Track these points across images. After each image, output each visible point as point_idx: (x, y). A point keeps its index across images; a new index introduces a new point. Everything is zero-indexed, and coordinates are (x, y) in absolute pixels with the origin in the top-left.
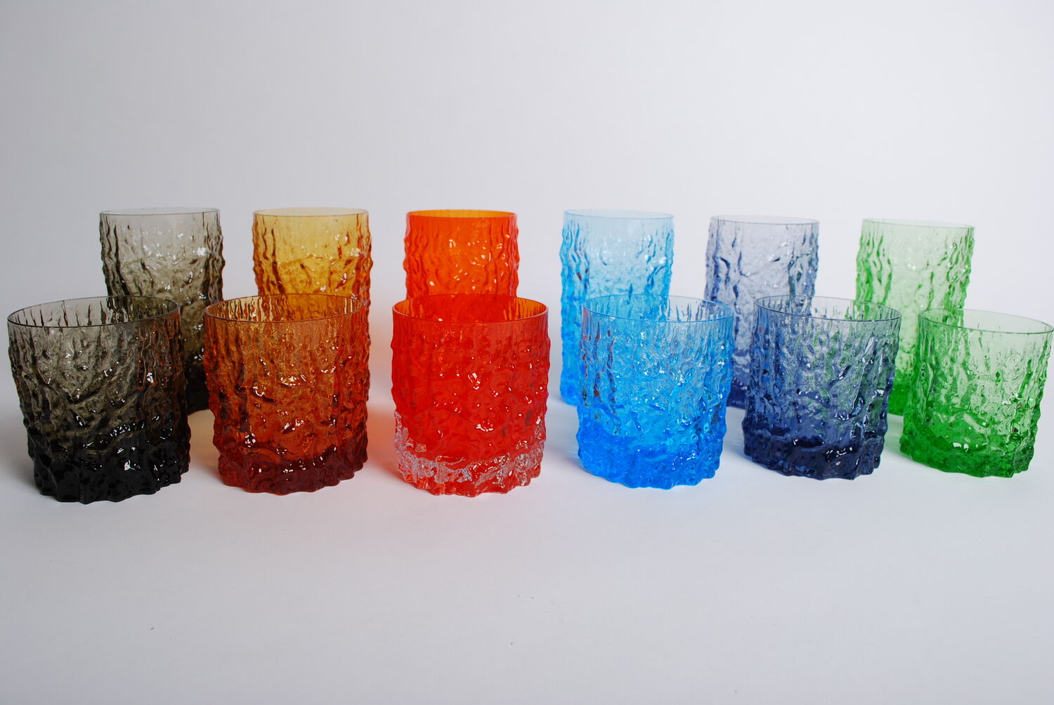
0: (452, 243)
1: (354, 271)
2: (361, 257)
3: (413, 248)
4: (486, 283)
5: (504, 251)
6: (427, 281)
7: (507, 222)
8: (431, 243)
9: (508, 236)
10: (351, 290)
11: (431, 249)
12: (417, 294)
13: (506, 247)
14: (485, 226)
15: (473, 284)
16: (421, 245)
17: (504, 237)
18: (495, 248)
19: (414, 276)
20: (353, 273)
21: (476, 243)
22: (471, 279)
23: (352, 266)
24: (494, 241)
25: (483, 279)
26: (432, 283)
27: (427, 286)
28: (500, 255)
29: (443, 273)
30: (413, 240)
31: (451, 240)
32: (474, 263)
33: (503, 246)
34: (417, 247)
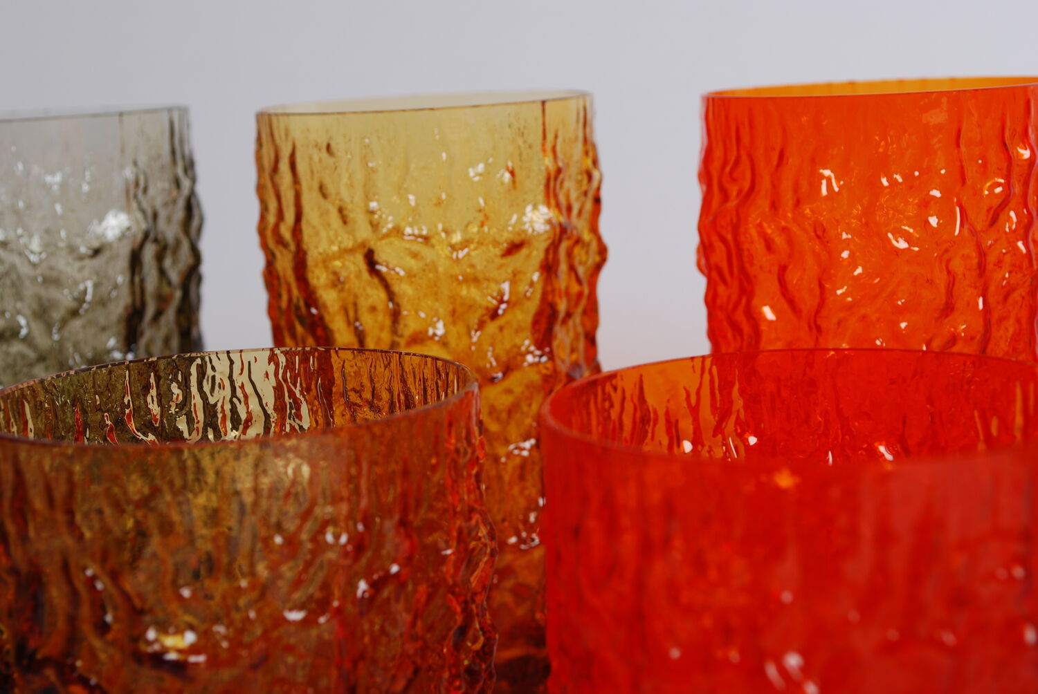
0: (829, 180)
1: (536, 277)
2: (561, 233)
3: (717, 198)
4: (948, 309)
5: (1013, 203)
6: (755, 301)
7: (1022, 103)
8: (765, 184)
9: (1026, 154)
10: (528, 333)
11: (762, 203)
12: (731, 346)
13: (1017, 189)
14: (937, 117)
15: (901, 312)
16: (733, 191)
17: (1009, 158)
18: (977, 193)
19: (721, 289)
20: (532, 284)
21: (908, 177)
22: (893, 296)
23: (530, 265)
24: (971, 172)
25: (937, 296)
26: (769, 313)
27: (754, 319)
28: (995, 217)
29: (802, 279)
30: (715, 174)
31: (827, 173)
32: (902, 245)
33: (1008, 186)
34: (725, 197)
